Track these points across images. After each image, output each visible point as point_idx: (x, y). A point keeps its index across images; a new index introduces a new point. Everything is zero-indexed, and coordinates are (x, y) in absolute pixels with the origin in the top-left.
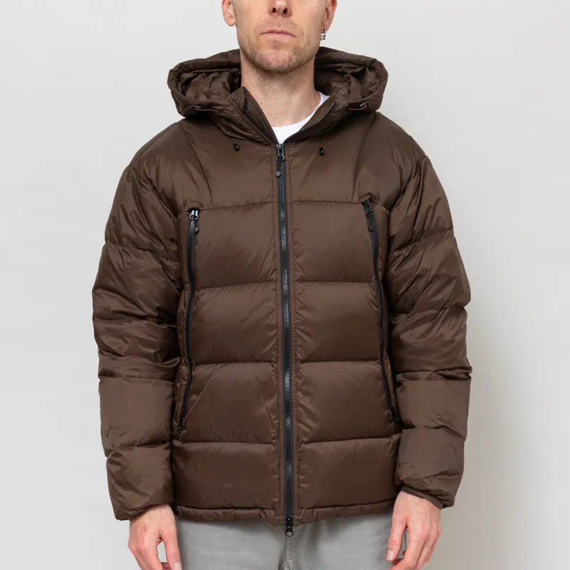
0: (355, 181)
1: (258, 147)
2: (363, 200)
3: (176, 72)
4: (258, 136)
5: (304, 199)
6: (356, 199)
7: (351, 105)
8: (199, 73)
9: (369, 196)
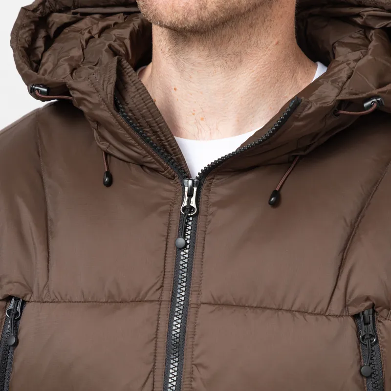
0: (341, 267)
1: (150, 181)
2: (353, 310)
3: (35, 10)
4: (149, 159)
5: (223, 300)
6: (336, 307)
7: (342, 104)
8: (85, 15)
9: (368, 304)
